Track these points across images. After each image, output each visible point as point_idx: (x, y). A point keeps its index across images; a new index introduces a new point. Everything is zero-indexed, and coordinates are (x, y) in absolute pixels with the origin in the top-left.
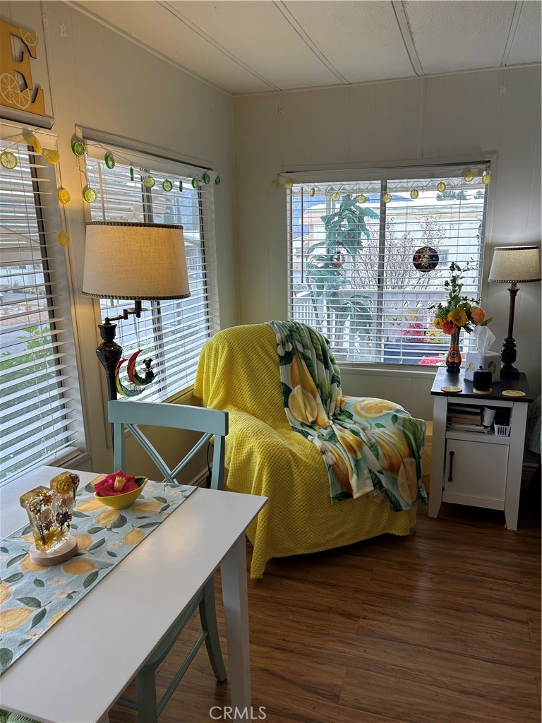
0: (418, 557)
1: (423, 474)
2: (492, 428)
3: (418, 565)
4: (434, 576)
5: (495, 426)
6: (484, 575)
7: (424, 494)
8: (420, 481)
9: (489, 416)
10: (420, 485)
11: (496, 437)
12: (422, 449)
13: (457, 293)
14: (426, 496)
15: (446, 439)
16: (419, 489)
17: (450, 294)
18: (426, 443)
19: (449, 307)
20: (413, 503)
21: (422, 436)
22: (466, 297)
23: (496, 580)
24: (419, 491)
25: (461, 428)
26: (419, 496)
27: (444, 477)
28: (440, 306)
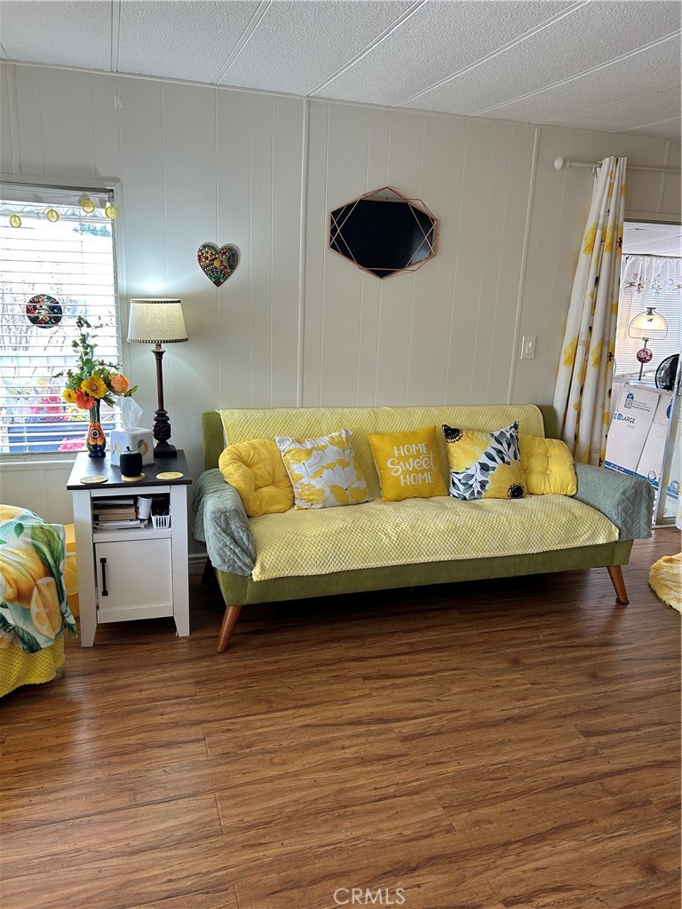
0: (70, 703)
1: (66, 594)
2: (150, 520)
3: (70, 714)
4: (92, 721)
5: (153, 517)
6: (154, 700)
7: (71, 620)
8: (64, 604)
9: (144, 507)
10: (64, 611)
11: (156, 531)
12: (62, 563)
13: (89, 357)
14: (74, 622)
15: (94, 544)
16: (63, 615)
17: (81, 358)
18: (67, 554)
19: (81, 374)
20: (57, 635)
21: (60, 546)
22: (103, 361)
23: (168, 702)
24: (63, 618)
25: (112, 526)
26: (65, 625)
27: (97, 592)
28: (70, 374)
